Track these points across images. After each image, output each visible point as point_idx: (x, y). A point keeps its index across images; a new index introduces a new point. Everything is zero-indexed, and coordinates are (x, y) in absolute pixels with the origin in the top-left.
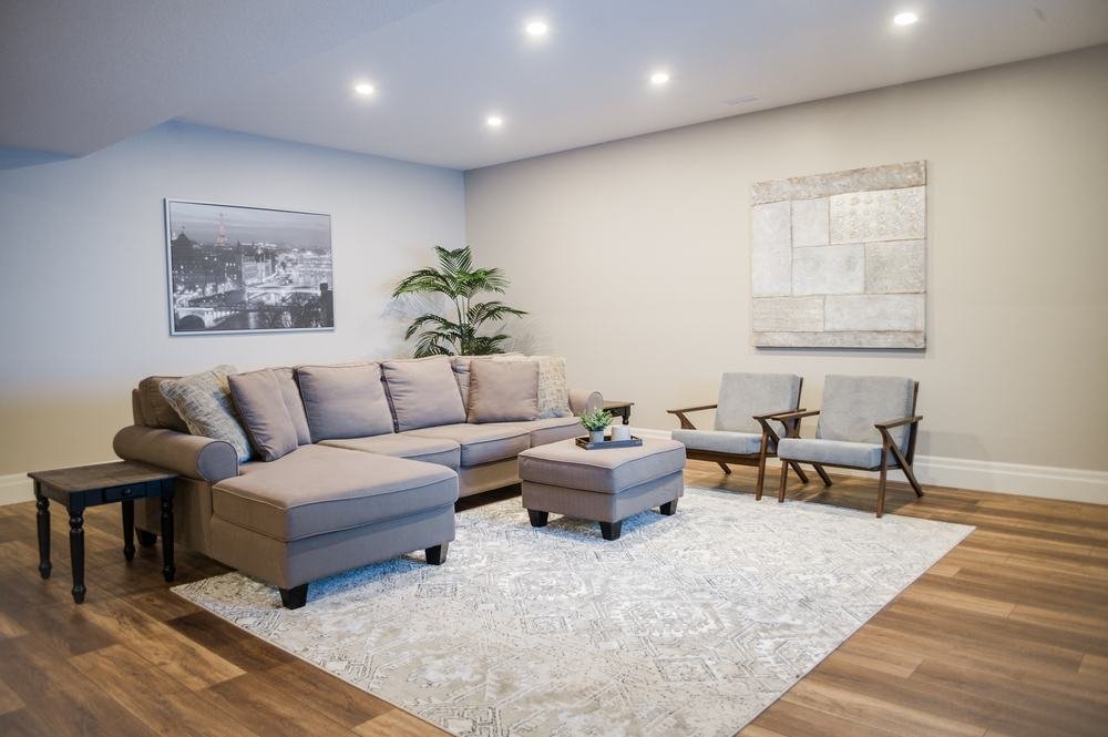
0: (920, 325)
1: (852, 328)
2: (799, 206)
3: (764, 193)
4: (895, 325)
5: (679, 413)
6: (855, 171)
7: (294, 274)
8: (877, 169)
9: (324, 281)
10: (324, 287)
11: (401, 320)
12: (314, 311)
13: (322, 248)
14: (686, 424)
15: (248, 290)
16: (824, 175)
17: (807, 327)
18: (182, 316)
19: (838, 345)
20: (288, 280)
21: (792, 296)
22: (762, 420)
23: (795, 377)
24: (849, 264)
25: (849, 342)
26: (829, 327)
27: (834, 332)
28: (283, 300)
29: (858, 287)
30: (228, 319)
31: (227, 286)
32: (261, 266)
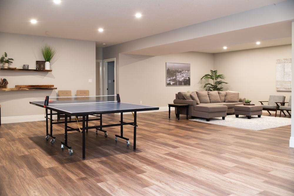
2: (286, 64)
3: (279, 61)
5: (261, 102)
7: (184, 75)
9: (189, 76)
10: (189, 77)
11: (201, 84)
12: (187, 82)
13: (189, 70)
14: (262, 104)
15: (177, 78)
16: (290, 59)
17: (287, 87)
18: (168, 83)
20: (183, 76)
21: (284, 81)
22: (276, 103)
23: (284, 96)
28: (182, 80)
30: (174, 83)
31: (174, 78)
32: (179, 74)
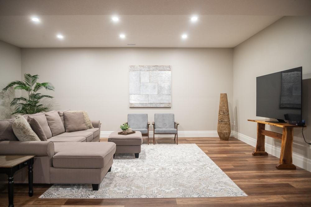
0: (170, 102)
1: (155, 102)
2: (142, 72)
3: (133, 68)
4: (165, 102)
6: (156, 66)
8: (161, 66)
16: (148, 66)
17: (144, 102)
19: (152, 106)
21: (140, 94)
24: (154, 88)
25: (154, 106)
26: (149, 102)
27: (151, 104)
29: (156, 93)
